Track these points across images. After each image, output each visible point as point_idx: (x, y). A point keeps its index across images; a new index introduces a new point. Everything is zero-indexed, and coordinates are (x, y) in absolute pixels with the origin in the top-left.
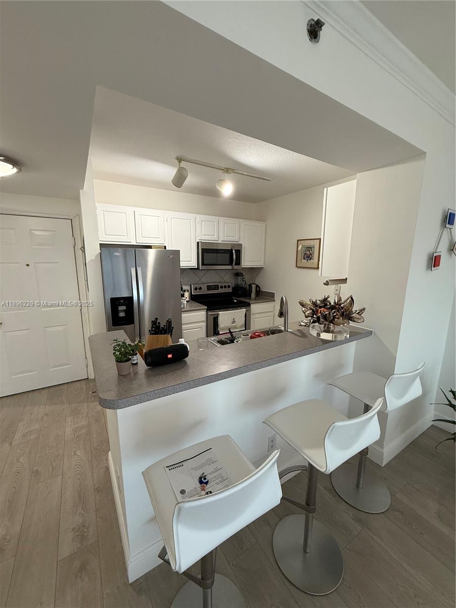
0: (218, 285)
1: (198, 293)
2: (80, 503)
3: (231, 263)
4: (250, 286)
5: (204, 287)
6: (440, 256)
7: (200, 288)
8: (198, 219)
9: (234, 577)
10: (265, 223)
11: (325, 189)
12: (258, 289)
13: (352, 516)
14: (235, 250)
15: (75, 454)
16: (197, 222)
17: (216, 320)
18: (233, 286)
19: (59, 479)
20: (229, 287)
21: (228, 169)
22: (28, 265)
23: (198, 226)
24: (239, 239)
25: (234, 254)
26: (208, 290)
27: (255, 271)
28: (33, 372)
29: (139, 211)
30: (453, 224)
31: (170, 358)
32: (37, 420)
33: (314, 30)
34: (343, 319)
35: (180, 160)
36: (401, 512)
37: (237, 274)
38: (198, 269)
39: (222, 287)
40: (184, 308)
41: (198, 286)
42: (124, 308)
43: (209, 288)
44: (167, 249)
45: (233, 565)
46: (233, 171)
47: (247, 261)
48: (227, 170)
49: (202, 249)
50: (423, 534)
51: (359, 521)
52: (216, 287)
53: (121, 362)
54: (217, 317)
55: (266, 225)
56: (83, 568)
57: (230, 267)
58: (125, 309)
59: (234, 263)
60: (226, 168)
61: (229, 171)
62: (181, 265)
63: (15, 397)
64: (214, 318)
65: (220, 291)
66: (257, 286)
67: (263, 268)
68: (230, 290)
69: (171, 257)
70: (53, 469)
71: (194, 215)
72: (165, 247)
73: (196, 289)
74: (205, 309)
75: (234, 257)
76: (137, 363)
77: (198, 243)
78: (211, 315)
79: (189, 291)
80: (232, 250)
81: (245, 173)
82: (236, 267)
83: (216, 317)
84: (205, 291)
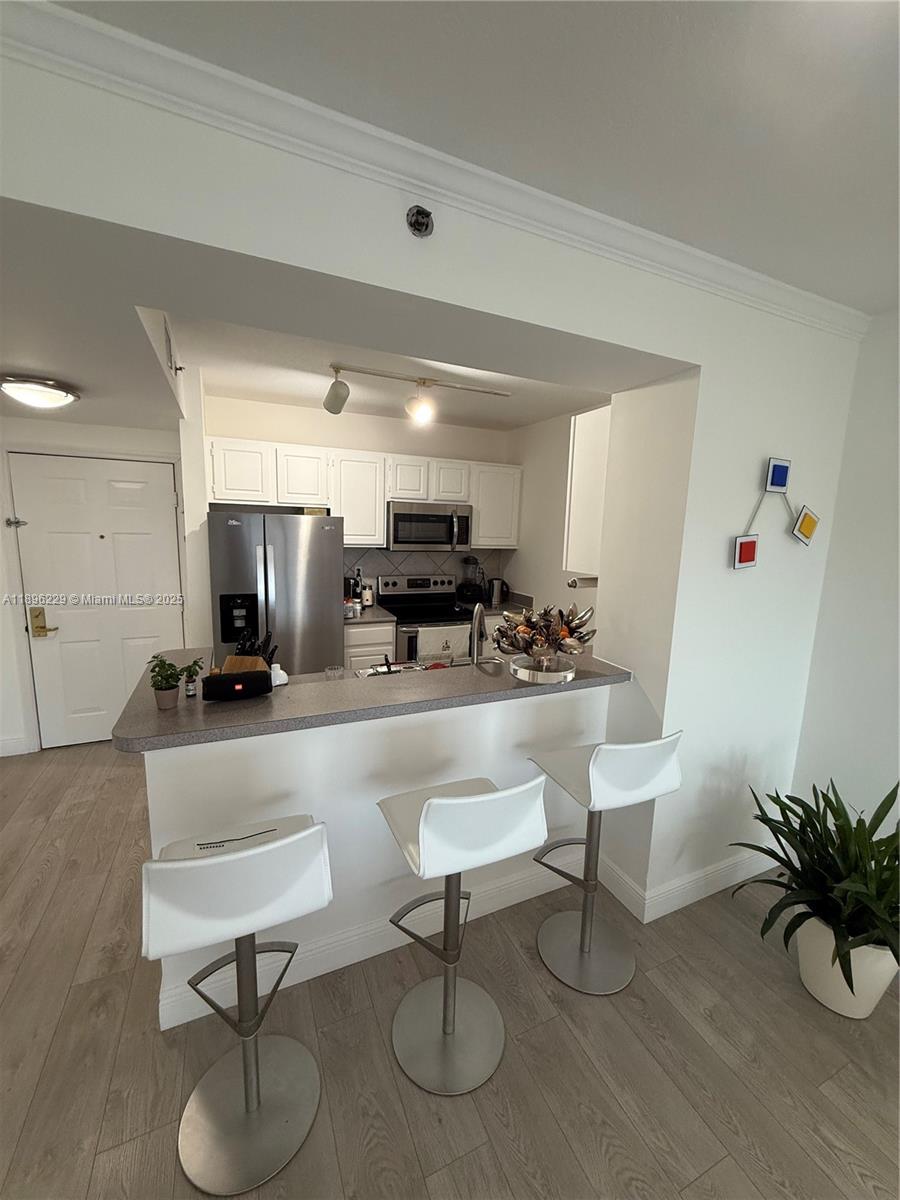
0: (429, 580)
1: (390, 591)
2: (124, 913)
3: (450, 541)
4: (491, 582)
5: (402, 583)
6: (755, 542)
7: (395, 584)
8: (390, 461)
9: (317, 1049)
10: (521, 467)
11: (573, 418)
12: (505, 589)
13: (549, 993)
14: (459, 517)
15: (136, 844)
16: (387, 466)
17: (412, 641)
18: (459, 582)
19: (103, 878)
20: (450, 583)
21: (425, 379)
22: (102, 537)
23: (389, 473)
24: (469, 497)
25: (456, 525)
26: (409, 587)
27: (502, 555)
28: (100, 710)
29: (284, 449)
30: (785, 485)
31: (239, 690)
32: (94, 788)
33: (420, 221)
34: (547, 648)
35: (337, 369)
36: (643, 1000)
37: (468, 560)
38: (387, 549)
39: (435, 583)
40: (354, 617)
41: (390, 580)
42: (243, 612)
43: (412, 584)
44: (332, 515)
45: (322, 1032)
46: (434, 382)
47: (482, 537)
48: (423, 382)
49: (395, 515)
50: (664, 1038)
51: (558, 1001)
52: (425, 583)
53: (161, 689)
54: (416, 637)
55: (522, 473)
56: (103, 1000)
57: (448, 547)
58: (244, 614)
59: (455, 540)
60: (420, 379)
61: (427, 384)
62: (345, 542)
63: (70, 749)
64: (410, 638)
65: (433, 590)
66: (504, 583)
67: (515, 550)
68: (452, 589)
69: (327, 528)
70: (99, 861)
71: (384, 455)
72: (328, 510)
73: (387, 584)
74: (392, 621)
75: (456, 530)
76: (195, 695)
77: (388, 503)
78: (405, 632)
79: (374, 588)
80: (452, 517)
81: (458, 386)
82: (459, 548)
83: (413, 637)
84: (402, 589)
